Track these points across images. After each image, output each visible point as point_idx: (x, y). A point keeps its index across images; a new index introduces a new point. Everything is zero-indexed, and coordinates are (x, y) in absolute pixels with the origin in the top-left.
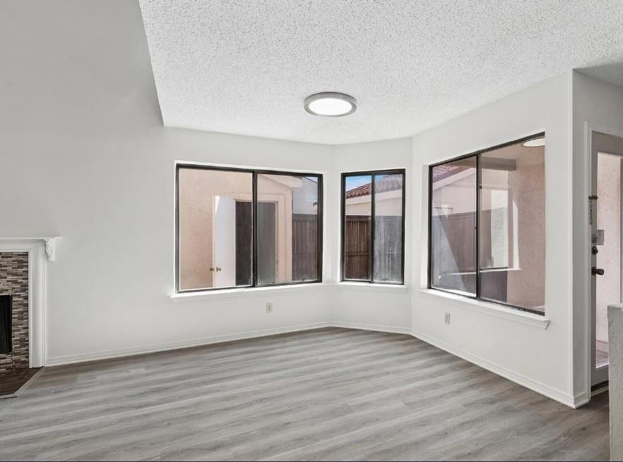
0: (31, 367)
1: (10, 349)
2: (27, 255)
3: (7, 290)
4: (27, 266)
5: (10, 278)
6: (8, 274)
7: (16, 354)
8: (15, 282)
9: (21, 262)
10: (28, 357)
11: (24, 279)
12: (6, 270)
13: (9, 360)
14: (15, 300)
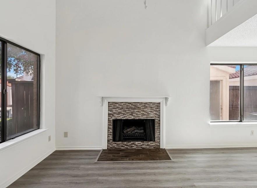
0: (161, 148)
1: (155, 140)
2: (160, 103)
3: (154, 117)
4: (160, 108)
5: (155, 112)
6: (154, 111)
7: (156, 142)
8: (156, 114)
9: (158, 106)
10: (160, 144)
11: (159, 113)
12: (153, 109)
13: (154, 144)
14: (156, 121)
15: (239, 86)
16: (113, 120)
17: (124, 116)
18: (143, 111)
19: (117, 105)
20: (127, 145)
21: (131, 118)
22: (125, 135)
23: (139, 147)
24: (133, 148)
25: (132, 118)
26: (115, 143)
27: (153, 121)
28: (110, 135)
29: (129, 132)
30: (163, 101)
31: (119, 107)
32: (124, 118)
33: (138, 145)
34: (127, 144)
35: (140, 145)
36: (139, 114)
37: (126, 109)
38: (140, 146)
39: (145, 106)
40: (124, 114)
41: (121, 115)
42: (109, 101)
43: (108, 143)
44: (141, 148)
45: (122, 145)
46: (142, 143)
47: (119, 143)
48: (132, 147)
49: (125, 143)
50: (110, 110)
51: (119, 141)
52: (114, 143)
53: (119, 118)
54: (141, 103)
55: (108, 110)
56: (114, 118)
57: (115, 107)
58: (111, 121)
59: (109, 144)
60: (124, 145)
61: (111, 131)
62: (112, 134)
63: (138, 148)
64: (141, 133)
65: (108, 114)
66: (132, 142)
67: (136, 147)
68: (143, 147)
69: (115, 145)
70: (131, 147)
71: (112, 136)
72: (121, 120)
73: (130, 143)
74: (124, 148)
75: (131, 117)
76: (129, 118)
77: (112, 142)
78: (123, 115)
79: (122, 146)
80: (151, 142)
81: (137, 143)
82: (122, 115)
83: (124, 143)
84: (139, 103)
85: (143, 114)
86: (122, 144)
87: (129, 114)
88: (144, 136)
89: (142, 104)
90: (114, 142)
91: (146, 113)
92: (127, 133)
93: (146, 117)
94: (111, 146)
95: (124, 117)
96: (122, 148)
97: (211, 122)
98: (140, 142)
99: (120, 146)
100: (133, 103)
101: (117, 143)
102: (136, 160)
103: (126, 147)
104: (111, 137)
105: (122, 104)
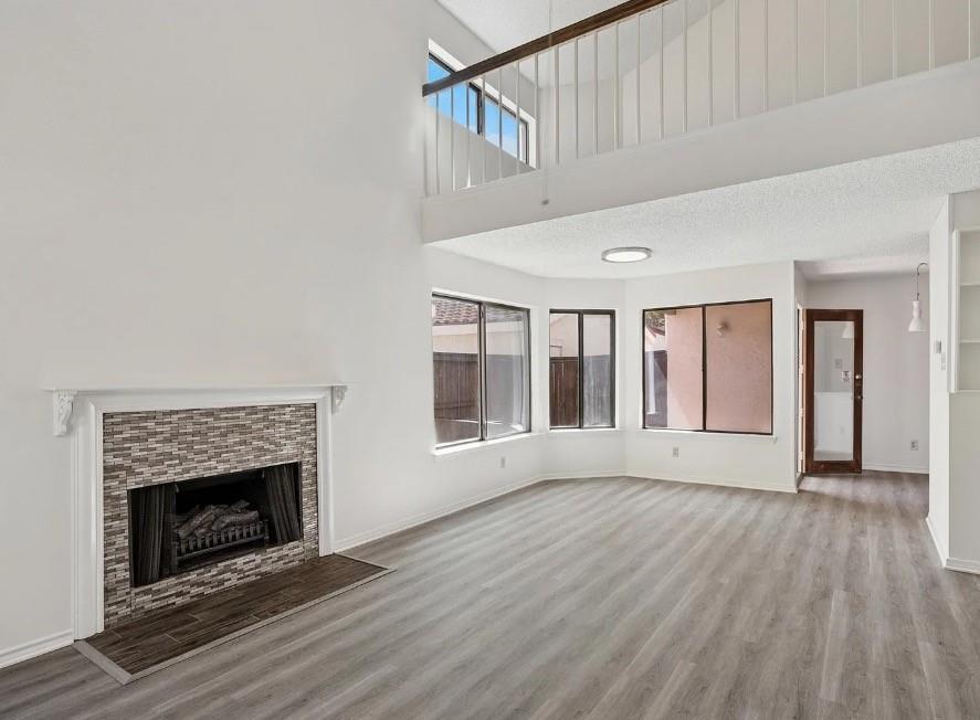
0: (321, 555)
1: (302, 536)
2: (315, 407)
3: (296, 456)
4: (315, 422)
5: (299, 439)
6: (297, 434)
7: (307, 541)
8: (303, 444)
9: (309, 416)
10: (318, 543)
11: (311, 440)
12: (295, 429)
13: (300, 550)
14: (304, 467)
15: (476, 355)
16: (128, 491)
17: (185, 466)
18: (261, 438)
19: (151, 424)
20: (203, 584)
21: (214, 473)
22: (183, 547)
23: (248, 576)
24: (227, 584)
25: (221, 469)
26: (145, 593)
27: (295, 469)
28: (119, 561)
29: (203, 530)
30: (324, 398)
31: (162, 433)
32: (186, 477)
33: (246, 567)
34: (201, 578)
35: (252, 565)
36: (248, 453)
37: (190, 438)
38: (251, 569)
39: (264, 419)
40: (182, 459)
41: (169, 466)
42: (109, 410)
43: (110, 602)
44: (256, 575)
45: (180, 588)
46: (258, 558)
47: (163, 584)
48: (221, 582)
49: (193, 576)
50: (113, 450)
51: (161, 577)
52: (136, 594)
53: (163, 479)
54: (253, 410)
55: (105, 451)
56: (137, 483)
57: (143, 434)
58: (118, 498)
59: (110, 605)
60: (186, 588)
61: (123, 541)
62: (126, 555)
63: (247, 580)
64: (248, 523)
65: (105, 468)
66: (221, 565)
67: (238, 579)
68: (263, 569)
69: (145, 600)
70: (217, 586)
71: (128, 563)
72: (169, 486)
73: (214, 572)
74: (187, 599)
75: (216, 468)
76: (207, 474)
77: (127, 593)
78: (181, 464)
79: (179, 594)
80: (291, 544)
81: (240, 561)
82: (176, 465)
83: (185, 579)
84: (244, 408)
85: (261, 449)
86: (176, 585)
87: (205, 457)
88: (262, 531)
89: (256, 413)
90: (142, 589)
91: (271, 444)
92: (192, 534)
93: (272, 460)
94: (124, 611)
95: (188, 471)
96: (179, 601)
97: (438, 448)
98: (252, 556)
99: (171, 595)
100: (221, 410)
101: (155, 587)
102: (287, 609)
103: (194, 591)
104: (123, 571)
105: (175, 418)
